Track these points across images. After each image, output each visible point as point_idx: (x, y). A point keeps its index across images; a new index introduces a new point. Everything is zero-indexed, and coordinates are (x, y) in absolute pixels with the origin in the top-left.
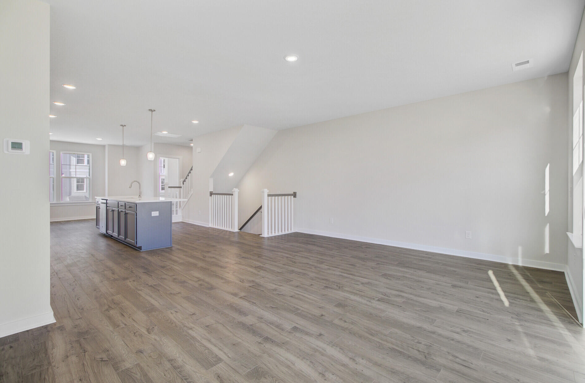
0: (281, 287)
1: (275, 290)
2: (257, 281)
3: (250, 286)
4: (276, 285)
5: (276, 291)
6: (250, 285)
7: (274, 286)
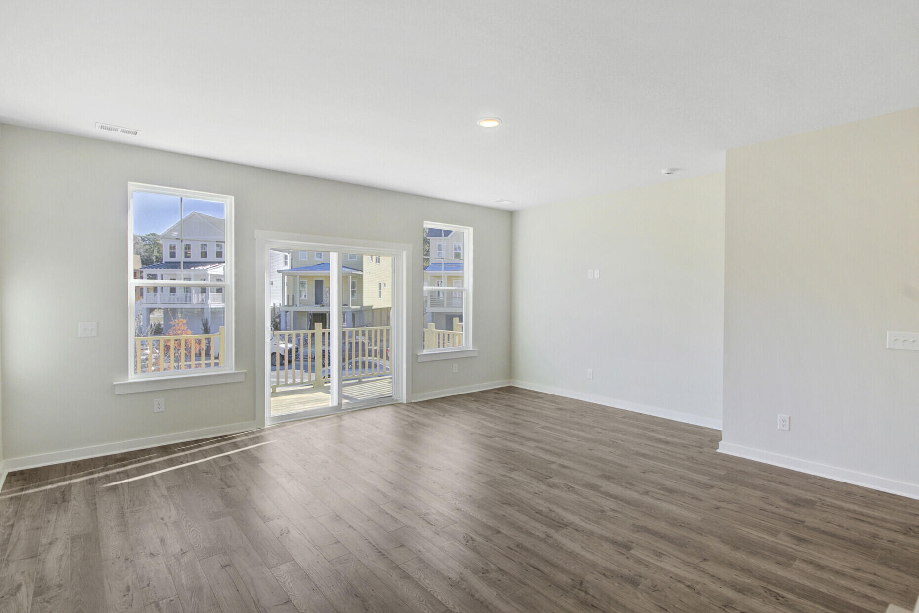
0: (504, 473)
1: (512, 470)
2: (544, 487)
3: (551, 477)
4: (512, 478)
5: (510, 468)
6: (551, 479)
7: (514, 475)
